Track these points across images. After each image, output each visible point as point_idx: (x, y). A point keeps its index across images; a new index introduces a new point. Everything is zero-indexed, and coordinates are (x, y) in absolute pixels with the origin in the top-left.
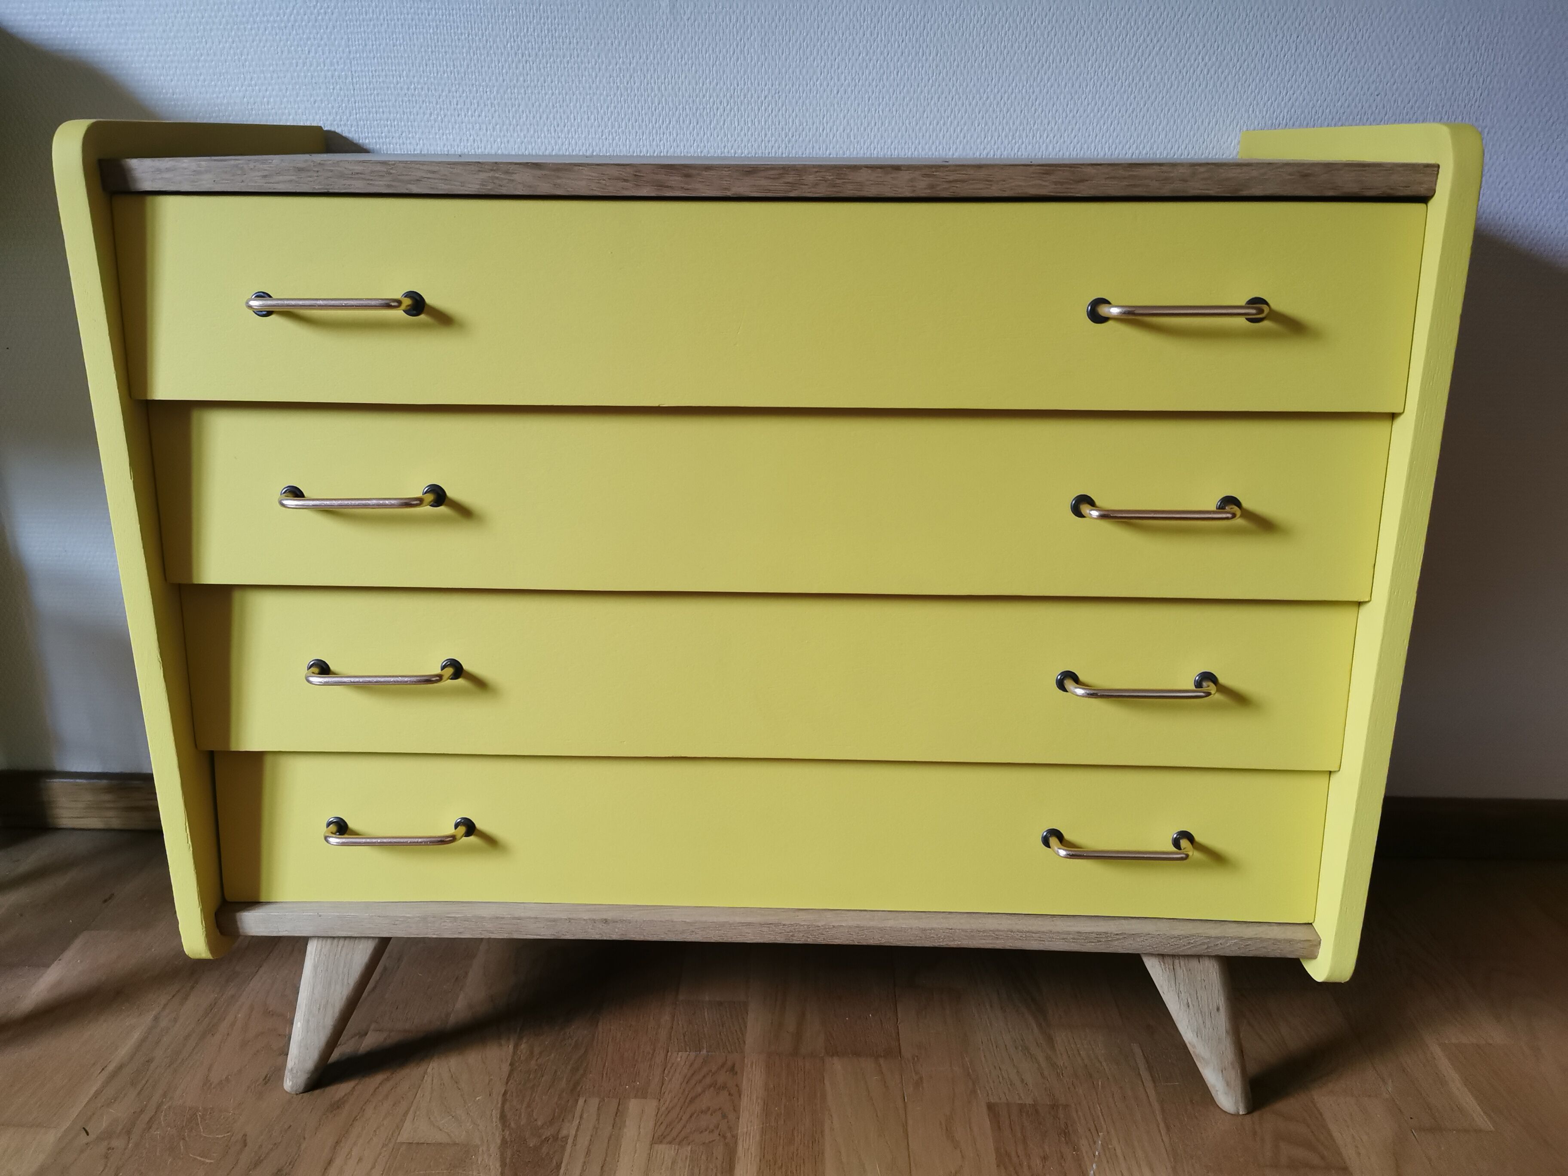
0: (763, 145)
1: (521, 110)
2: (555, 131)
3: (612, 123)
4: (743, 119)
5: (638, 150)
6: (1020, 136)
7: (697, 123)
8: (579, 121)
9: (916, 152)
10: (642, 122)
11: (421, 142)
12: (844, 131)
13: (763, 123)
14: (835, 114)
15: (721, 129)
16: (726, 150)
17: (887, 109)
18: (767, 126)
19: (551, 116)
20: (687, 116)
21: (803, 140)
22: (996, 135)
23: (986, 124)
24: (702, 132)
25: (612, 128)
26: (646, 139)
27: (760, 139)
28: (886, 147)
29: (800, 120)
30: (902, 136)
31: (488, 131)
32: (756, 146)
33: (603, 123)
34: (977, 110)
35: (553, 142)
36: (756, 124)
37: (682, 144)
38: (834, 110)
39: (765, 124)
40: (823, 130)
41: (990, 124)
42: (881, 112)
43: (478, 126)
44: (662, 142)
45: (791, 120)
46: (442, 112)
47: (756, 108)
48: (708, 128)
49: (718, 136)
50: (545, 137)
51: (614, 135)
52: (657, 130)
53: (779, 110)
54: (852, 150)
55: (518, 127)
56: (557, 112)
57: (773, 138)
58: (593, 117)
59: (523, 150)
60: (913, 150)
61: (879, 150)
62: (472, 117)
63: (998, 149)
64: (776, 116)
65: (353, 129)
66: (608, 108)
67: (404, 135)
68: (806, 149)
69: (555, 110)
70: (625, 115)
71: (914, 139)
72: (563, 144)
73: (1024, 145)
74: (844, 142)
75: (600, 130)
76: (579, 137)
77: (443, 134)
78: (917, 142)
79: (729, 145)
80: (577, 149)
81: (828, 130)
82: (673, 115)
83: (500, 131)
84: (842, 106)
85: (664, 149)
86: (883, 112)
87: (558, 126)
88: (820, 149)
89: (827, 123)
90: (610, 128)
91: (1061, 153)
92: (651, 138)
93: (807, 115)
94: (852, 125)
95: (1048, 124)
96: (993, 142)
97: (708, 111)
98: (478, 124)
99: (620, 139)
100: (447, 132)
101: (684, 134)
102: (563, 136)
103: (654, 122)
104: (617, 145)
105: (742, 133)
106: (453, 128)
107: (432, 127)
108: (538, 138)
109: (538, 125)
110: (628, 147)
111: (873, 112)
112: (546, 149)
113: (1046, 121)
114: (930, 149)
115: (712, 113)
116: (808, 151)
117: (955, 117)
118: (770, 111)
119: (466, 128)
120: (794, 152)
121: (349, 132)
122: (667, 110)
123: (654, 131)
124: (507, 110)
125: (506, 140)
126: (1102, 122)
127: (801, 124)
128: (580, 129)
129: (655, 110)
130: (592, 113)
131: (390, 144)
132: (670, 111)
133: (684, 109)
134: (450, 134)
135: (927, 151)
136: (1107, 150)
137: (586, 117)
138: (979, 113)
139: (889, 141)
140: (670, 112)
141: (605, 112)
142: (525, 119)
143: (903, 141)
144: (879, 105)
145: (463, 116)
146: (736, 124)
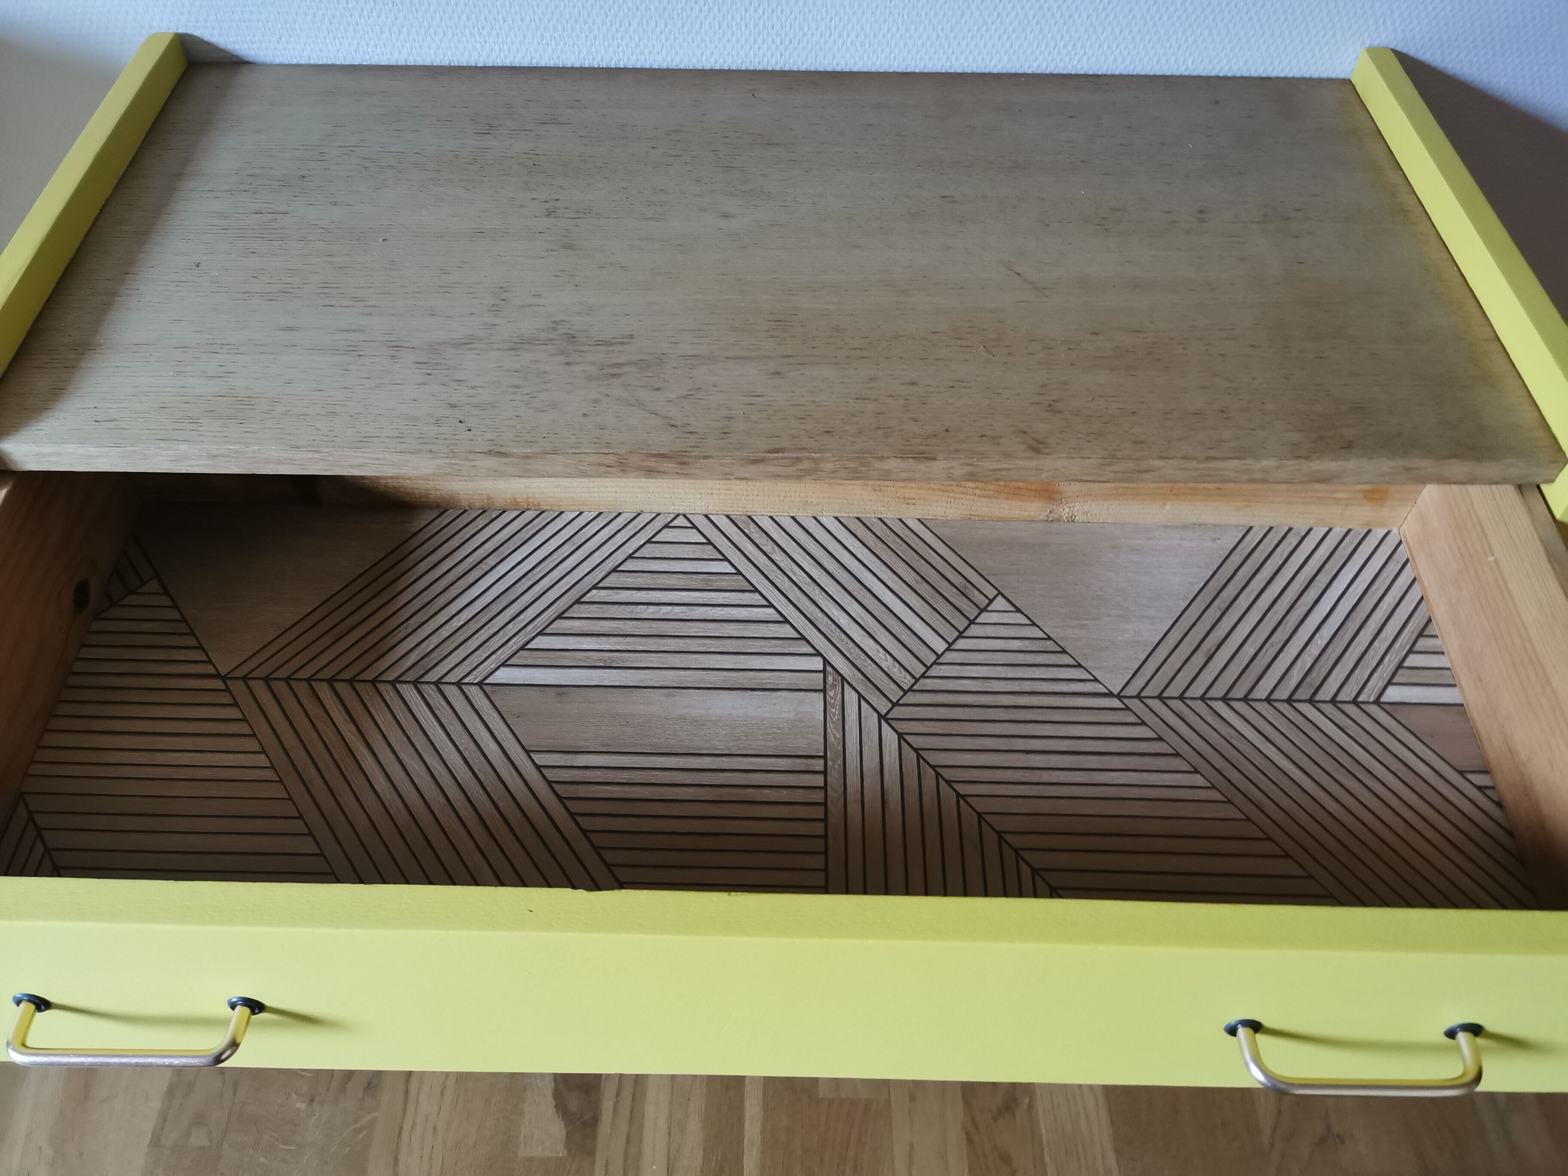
0: (752, 53)
1: (432, 9)
2: (480, 34)
3: (554, 26)
4: (725, 22)
5: (591, 57)
6: (1083, 47)
7: (666, 26)
8: (510, 22)
9: (948, 63)
10: (594, 24)
11: (308, 47)
12: (857, 37)
13: (752, 27)
14: (846, 18)
15: (697, 33)
16: (704, 58)
17: (914, 13)
18: (757, 31)
19: (473, 16)
20: (651, 17)
21: (804, 48)
22: (1052, 44)
23: (1041, 31)
24: (672, 37)
25: (555, 31)
26: (600, 45)
27: (748, 46)
28: (910, 57)
29: (800, 23)
30: (932, 45)
31: (393, 35)
32: (742, 53)
33: (542, 25)
34: (1031, 14)
35: (478, 46)
36: (743, 28)
37: (646, 51)
38: (845, 13)
39: (755, 27)
40: (830, 36)
41: (1046, 30)
42: (905, 17)
43: (378, 29)
44: (621, 48)
45: (788, 24)
46: (329, 13)
47: (743, 9)
48: (680, 32)
49: (693, 42)
50: (468, 42)
51: (558, 39)
52: (613, 35)
53: (773, 11)
54: (866, 59)
55: (432, 29)
56: (480, 12)
57: (765, 45)
58: (528, 18)
59: (442, 57)
60: (944, 61)
61: (901, 60)
62: (369, 18)
63: (1052, 60)
64: (768, 19)
65: (216, 32)
66: (547, 7)
67: (283, 39)
68: (806, 59)
69: (477, 9)
70: (571, 17)
71: (946, 48)
72: (492, 50)
73: (1086, 57)
74: (857, 50)
75: (539, 33)
76: (512, 42)
77: (334, 38)
78: (950, 51)
79: (708, 52)
80: (511, 55)
81: (837, 36)
82: (634, 16)
83: (409, 34)
84: (856, 7)
85: (624, 56)
86: (908, 16)
87: (483, 28)
88: (825, 57)
89: (835, 28)
90: (552, 32)
91: (1133, 66)
92: (606, 44)
93: (810, 18)
94: (868, 31)
95: (1121, 33)
96: (1047, 52)
97: (680, 11)
98: (377, 27)
99: (565, 44)
100: (340, 35)
101: (649, 39)
102: (491, 40)
103: (608, 24)
104: (562, 51)
105: (725, 39)
106: (346, 32)
107: (319, 30)
108: (459, 42)
109: (456, 27)
110: (577, 54)
111: (896, 16)
112: (471, 56)
113: (1118, 30)
114: (966, 59)
115: (684, 14)
116: (809, 61)
117: (1002, 23)
118: (761, 13)
119: (363, 31)
120: (791, 61)
121: (211, 35)
122: (626, 9)
123: (610, 35)
124: (414, 9)
125: (417, 44)
126: (1190, 31)
127: (801, 28)
128: (512, 33)
129: (610, 10)
130: (526, 13)
131: (267, 49)
132: (629, 11)
133: (648, 9)
134: (343, 38)
135: (962, 61)
136: (1190, 64)
137: (519, 17)
138: (1034, 17)
139: (915, 50)
140: (630, 13)
141: (543, 13)
142: (438, 20)
143: (933, 51)
144: (904, 8)
145: (358, 17)
146: (717, 28)
